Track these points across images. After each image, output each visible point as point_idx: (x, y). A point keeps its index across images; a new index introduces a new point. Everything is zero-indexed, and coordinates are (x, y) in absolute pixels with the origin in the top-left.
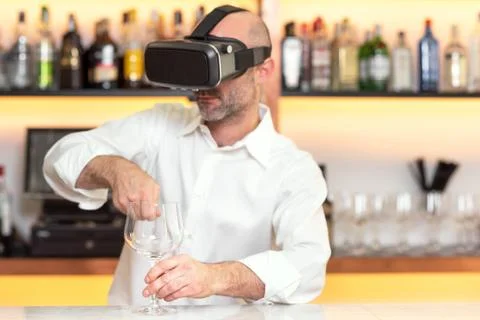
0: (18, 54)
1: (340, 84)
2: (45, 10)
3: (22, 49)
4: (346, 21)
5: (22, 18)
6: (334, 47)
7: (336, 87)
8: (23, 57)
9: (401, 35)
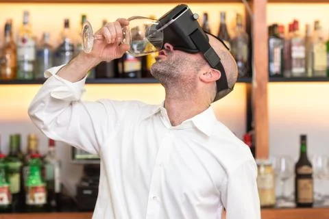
0: (64, 51)
1: (313, 71)
2: (84, 17)
3: (67, 48)
4: (317, 23)
5: (67, 24)
6: (307, 42)
7: (310, 74)
8: (68, 54)
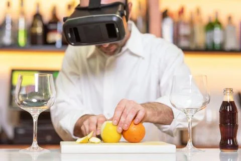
8: (8, 27)
9: (230, 18)
